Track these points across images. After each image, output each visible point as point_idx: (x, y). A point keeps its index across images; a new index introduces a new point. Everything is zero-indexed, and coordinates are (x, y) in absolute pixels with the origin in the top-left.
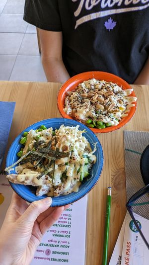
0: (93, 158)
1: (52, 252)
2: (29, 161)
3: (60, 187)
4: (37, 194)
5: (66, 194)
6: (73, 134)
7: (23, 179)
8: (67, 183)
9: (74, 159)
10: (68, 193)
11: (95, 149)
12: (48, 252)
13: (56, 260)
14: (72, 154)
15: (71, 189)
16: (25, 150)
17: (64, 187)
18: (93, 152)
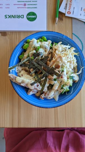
0: (76, 78)
1: (27, 5)
2: (27, 66)
3: (46, 93)
4: (28, 93)
5: (49, 98)
6: (68, 56)
7: (20, 82)
8: (51, 92)
9: (62, 77)
10: (50, 98)
11: (80, 72)
12: (25, 5)
13: (30, 8)
14: (61, 73)
15: (53, 96)
16: (26, 55)
17: (48, 95)
18: (78, 74)
